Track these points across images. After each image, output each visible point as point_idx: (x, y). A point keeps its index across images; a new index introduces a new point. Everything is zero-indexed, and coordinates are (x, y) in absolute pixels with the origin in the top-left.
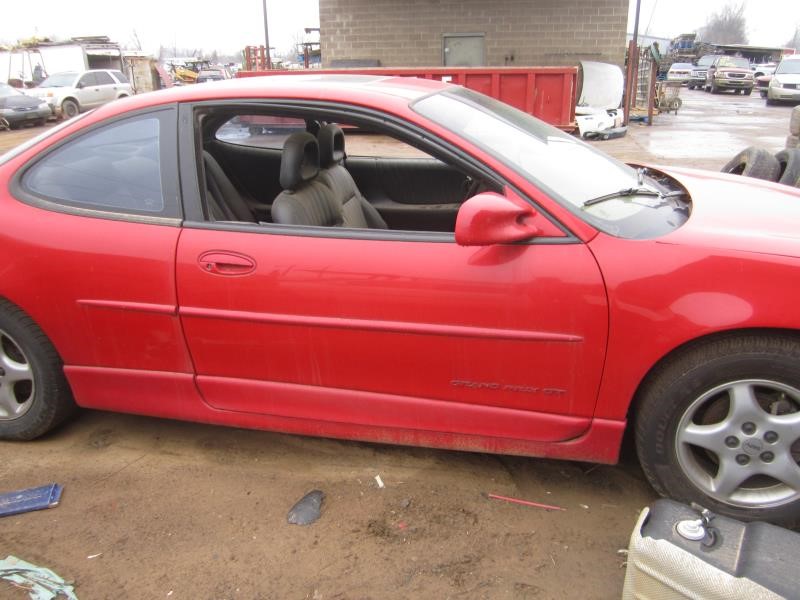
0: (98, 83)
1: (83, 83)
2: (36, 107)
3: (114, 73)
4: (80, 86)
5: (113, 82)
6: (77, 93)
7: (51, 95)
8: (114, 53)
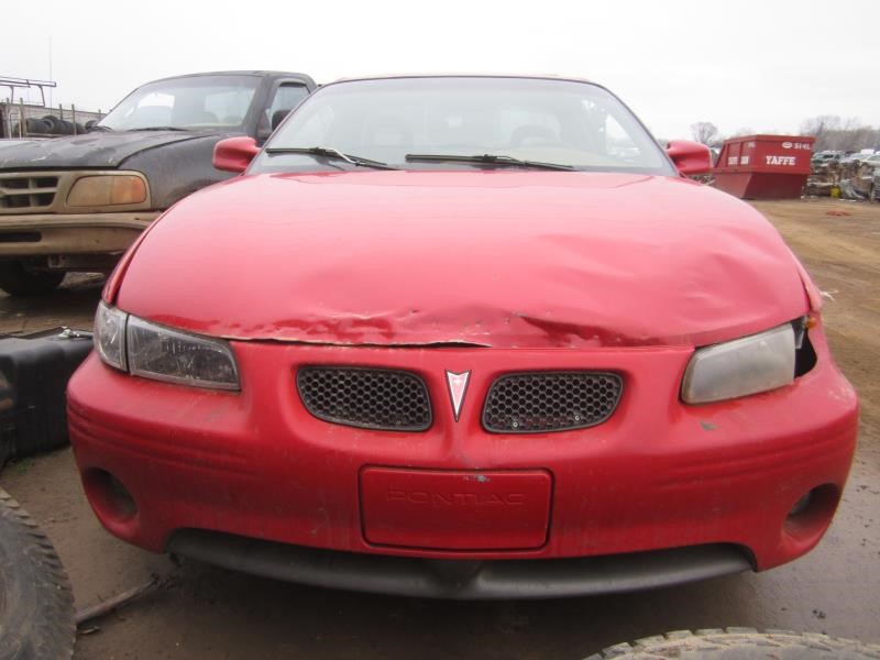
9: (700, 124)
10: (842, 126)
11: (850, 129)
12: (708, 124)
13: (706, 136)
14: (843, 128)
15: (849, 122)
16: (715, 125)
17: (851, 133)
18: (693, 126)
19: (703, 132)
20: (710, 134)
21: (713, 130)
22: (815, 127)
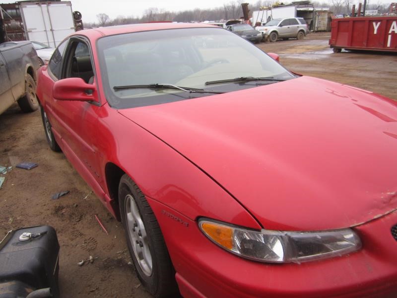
0: (290, 24)
1: (282, 24)
2: (256, 35)
3: (299, 19)
4: (281, 26)
5: (298, 24)
6: (279, 29)
7: (266, 30)
8: (311, 9)
9: (100, 14)
10: (159, 12)
11: (162, 13)
12: (104, 14)
13: (104, 20)
14: (160, 13)
15: (161, 10)
16: (107, 14)
17: (163, 14)
18: (97, 16)
19: (102, 18)
20: (106, 19)
21: (107, 17)
22: (149, 12)
